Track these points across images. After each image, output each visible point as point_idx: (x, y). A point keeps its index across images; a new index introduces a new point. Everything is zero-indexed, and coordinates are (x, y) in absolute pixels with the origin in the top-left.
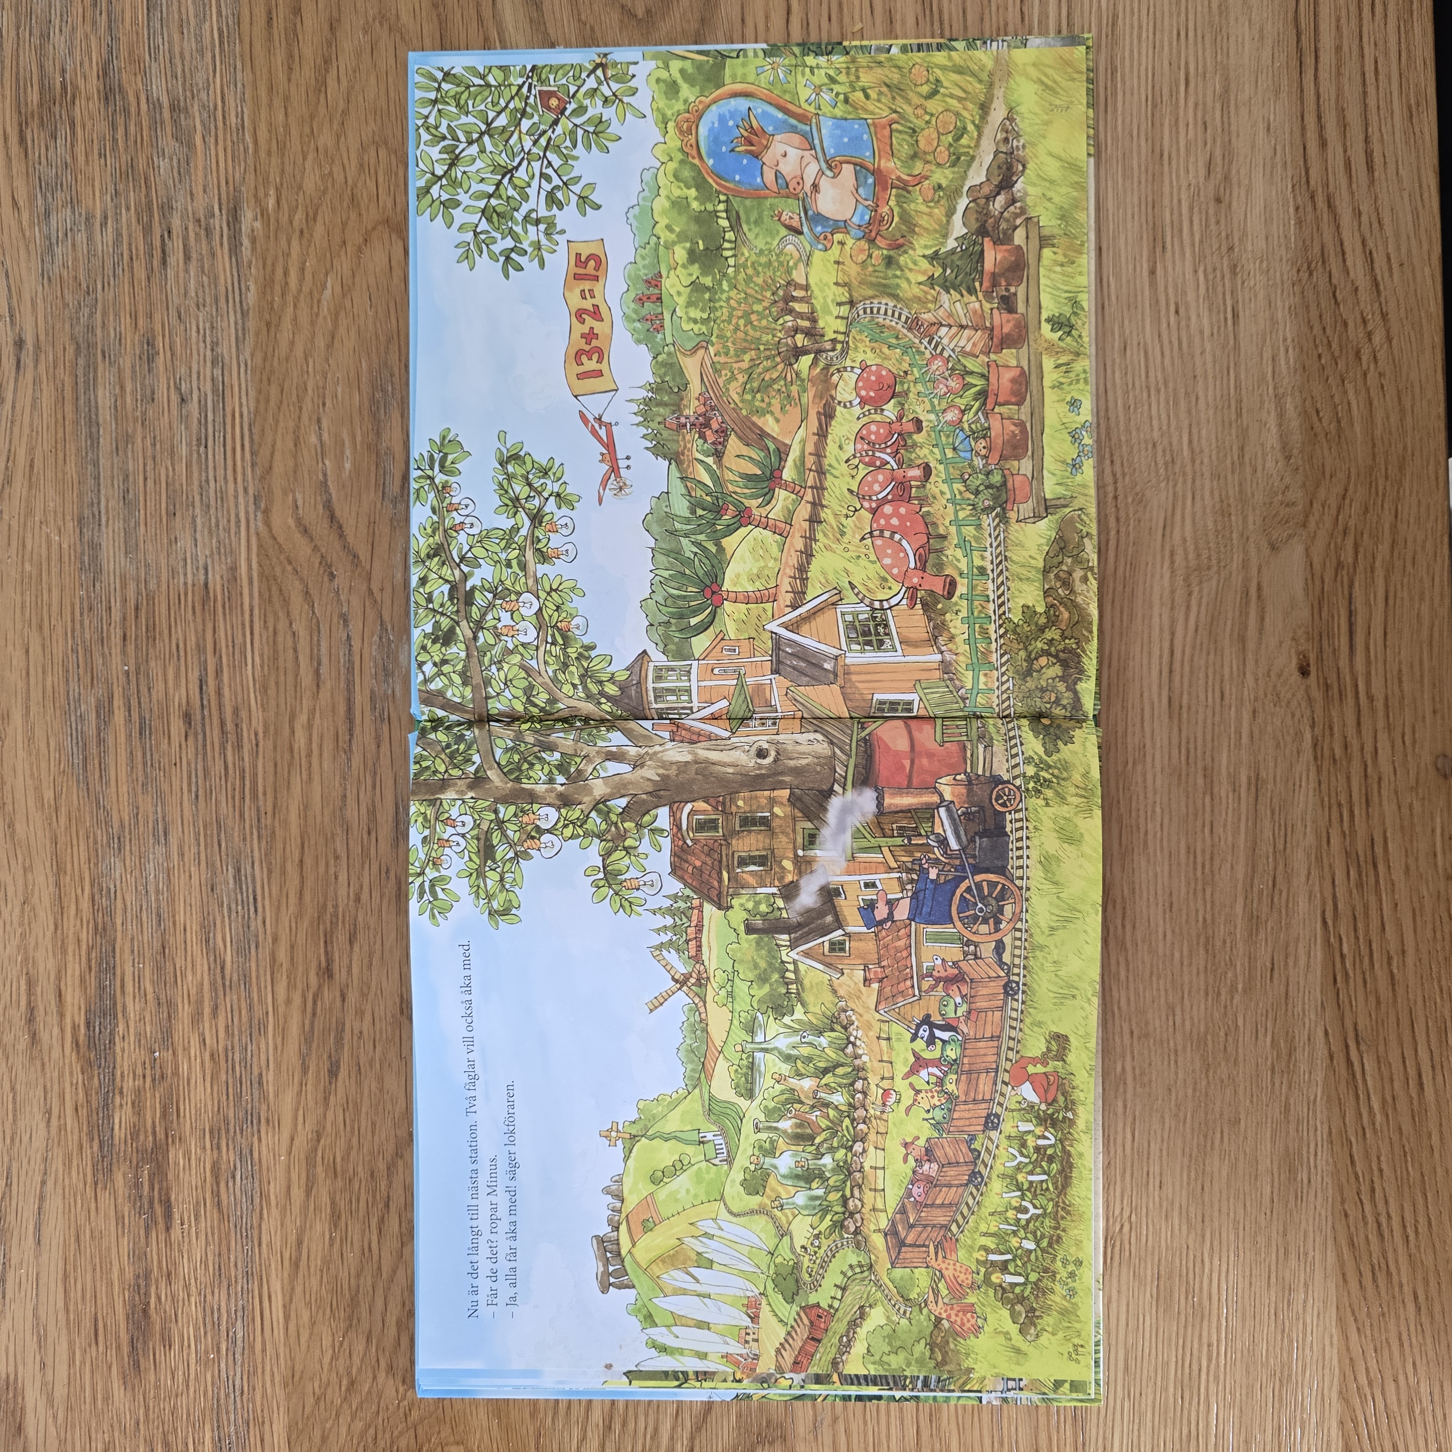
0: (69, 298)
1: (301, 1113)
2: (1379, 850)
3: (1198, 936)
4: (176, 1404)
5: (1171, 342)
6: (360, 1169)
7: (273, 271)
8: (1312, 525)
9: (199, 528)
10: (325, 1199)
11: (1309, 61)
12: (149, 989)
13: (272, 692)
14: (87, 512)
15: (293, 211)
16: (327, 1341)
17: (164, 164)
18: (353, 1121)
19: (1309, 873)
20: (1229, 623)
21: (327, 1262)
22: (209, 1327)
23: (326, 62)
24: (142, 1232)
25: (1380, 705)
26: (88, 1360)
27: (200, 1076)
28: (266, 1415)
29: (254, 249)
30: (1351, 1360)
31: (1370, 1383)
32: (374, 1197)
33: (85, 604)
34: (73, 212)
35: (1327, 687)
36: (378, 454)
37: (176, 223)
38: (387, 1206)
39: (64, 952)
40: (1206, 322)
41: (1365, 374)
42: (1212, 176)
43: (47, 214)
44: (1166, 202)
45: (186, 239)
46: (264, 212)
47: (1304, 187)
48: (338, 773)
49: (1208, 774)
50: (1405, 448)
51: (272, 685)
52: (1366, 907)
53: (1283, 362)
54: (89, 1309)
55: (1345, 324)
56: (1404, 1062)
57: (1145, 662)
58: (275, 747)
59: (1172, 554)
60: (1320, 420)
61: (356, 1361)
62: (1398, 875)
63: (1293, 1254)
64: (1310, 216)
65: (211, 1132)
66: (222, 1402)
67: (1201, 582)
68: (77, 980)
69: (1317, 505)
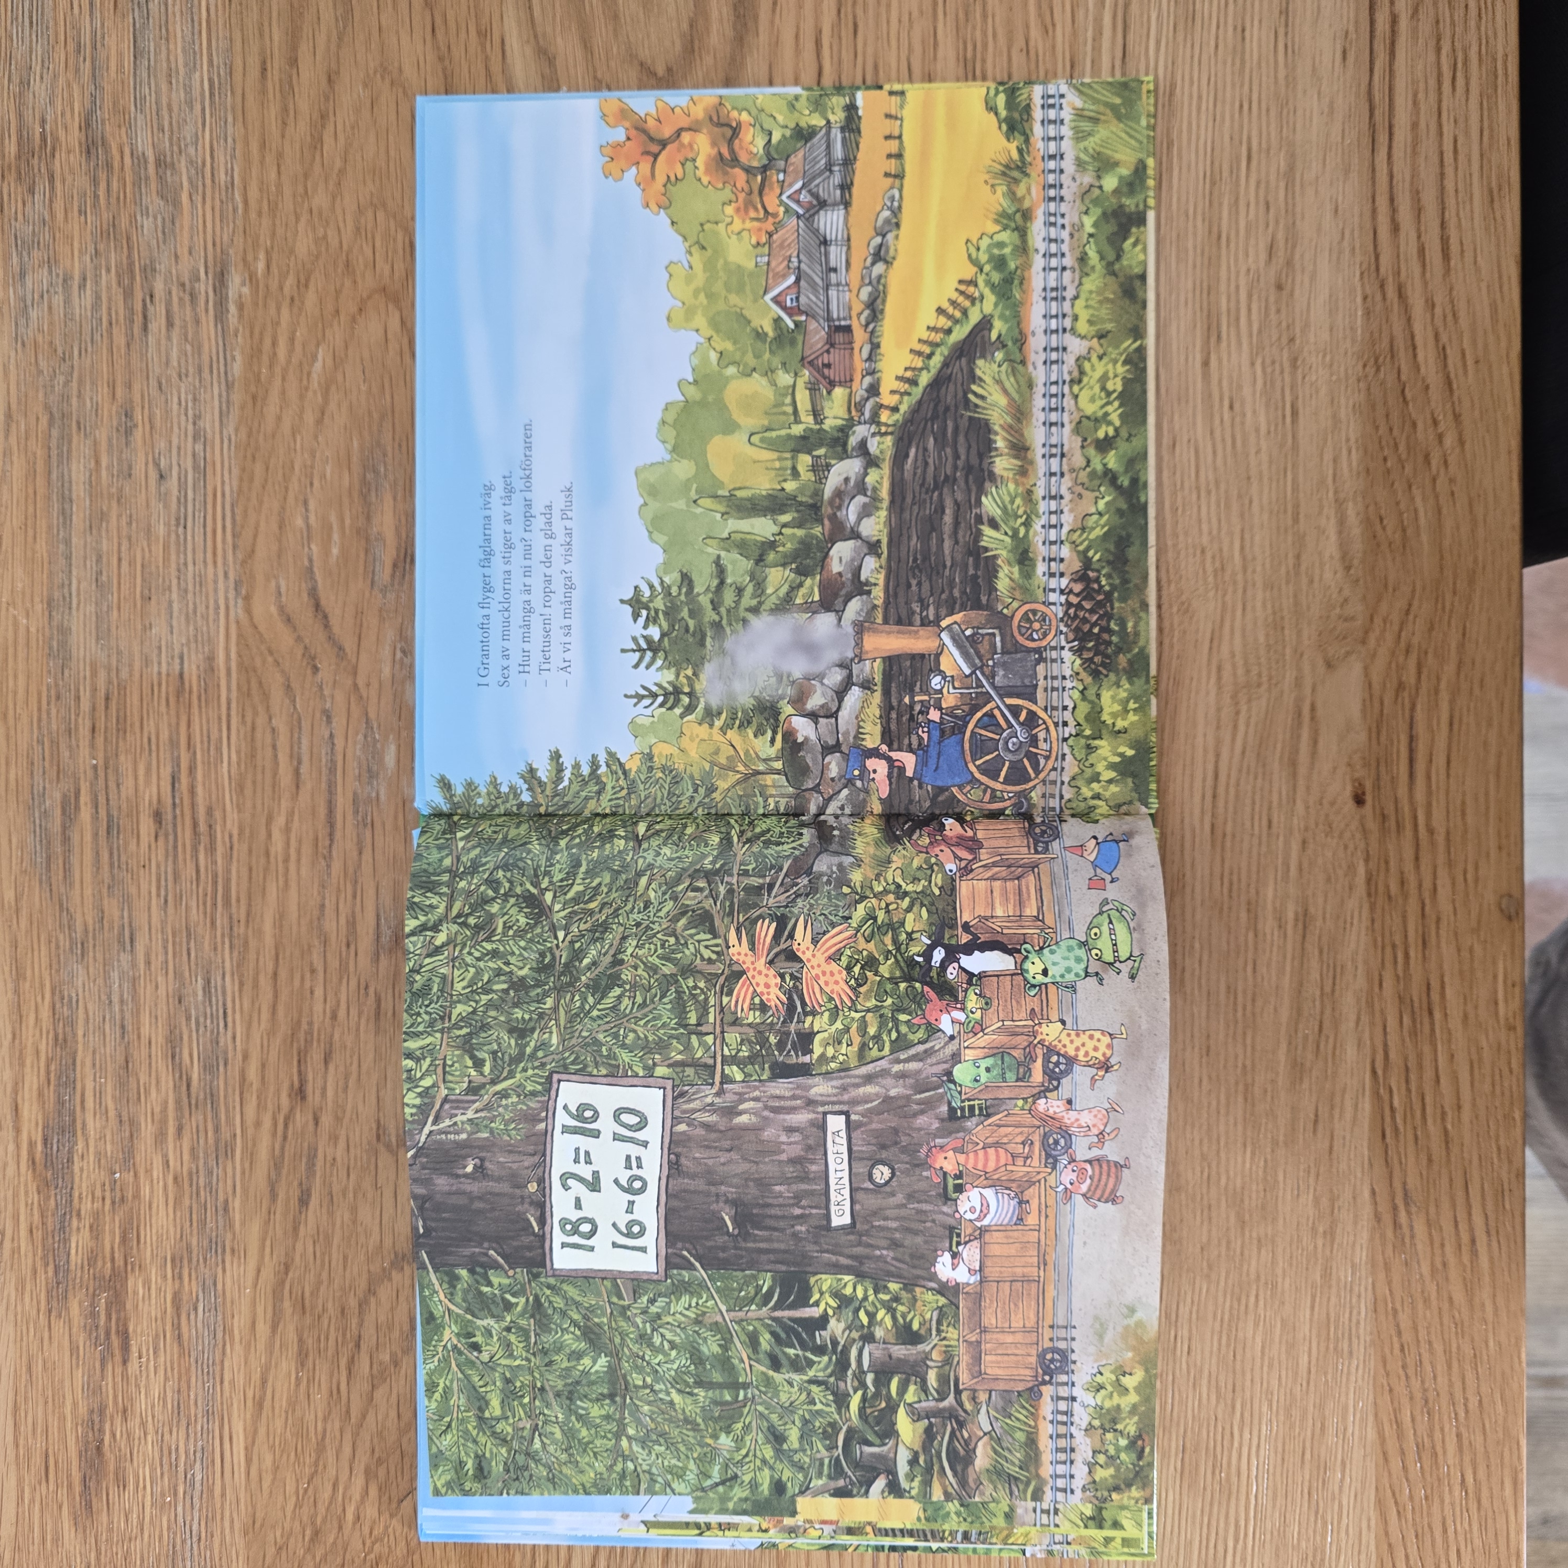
0: (43, 364)
1: (268, 1243)
2: (1435, 997)
3: (1237, 1083)
4: (129, 1548)
5: (1223, 440)
6: (330, 1305)
7: (261, 340)
8: (1372, 642)
9: (175, 614)
10: (292, 1336)
11: (1382, 138)
12: (111, 1106)
13: (248, 791)
14: (56, 595)
15: (283, 276)
16: (290, 1488)
17: (148, 223)
18: (323, 1254)
19: (1359, 1019)
20: (1279, 746)
21: (292, 1404)
22: (166, 1468)
23: (322, 117)
24: (98, 1365)
25: (1440, 839)
26: (38, 1499)
27: (162, 1200)
29: (241, 317)
30: (1390, 1545)
32: (344, 1335)
33: (53, 692)
34: (50, 272)
35: (1384, 817)
36: (367, 540)
37: (159, 286)
38: (358, 1346)
39: (22, 1064)
40: (1262, 419)
41: (1434, 480)
42: (1274, 261)
43: (23, 275)
44: (1223, 287)
45: (169, 304)
46: (252, 278)
47: (1374, 275)
48: (316, 880)
49: (1252, 908)
50: (1475, 561)
51: (249, 784)
52: (1420, 1056)
53: (1345, 465)
54: (39, 1444)
55: (1414, 425)
56: (1456, 1226)
57: (1187, 786)
58: (250, 851)
59: (1219, 669)
60: (1384, 528)
61: (322, 1510)
62: (1455, 1023)
63: (1331, 1431)
64: (1379, 307)
65: (173, 1260)
66: (178, 1547)
67: (1249, 701)
68: (35, 1094)
69: (1378, 621)
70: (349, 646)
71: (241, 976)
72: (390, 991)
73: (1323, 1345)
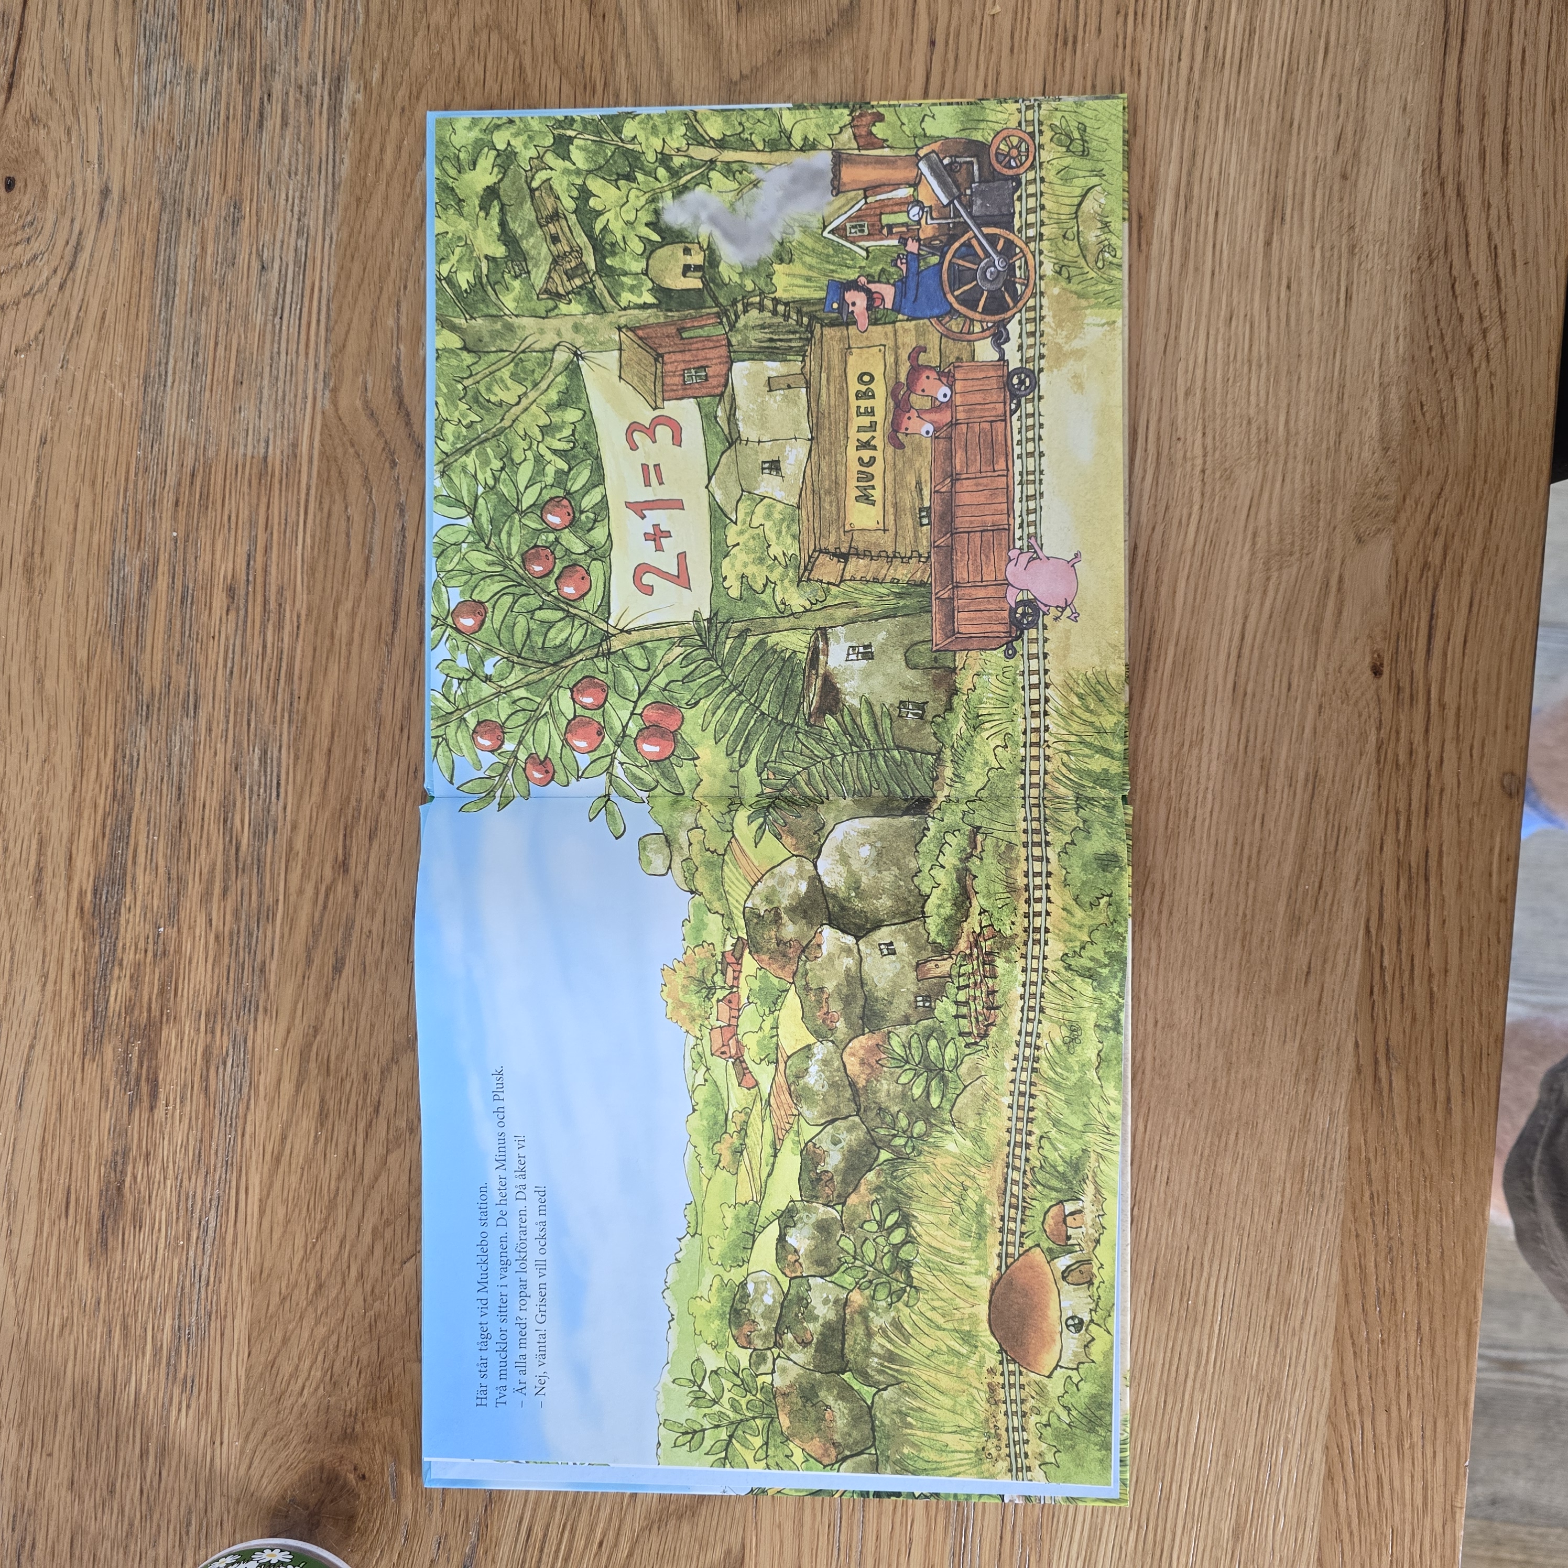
0: (160, 151)
1: (300, 1005)
2: (1433, 863)
3: (1236, 931)
4: (139, 1287)
5: (1278, 318)
6: (354, 1069)
7: (370, 146)
8: (1402, 521)
9: (265, 400)
10: (314, 1096)
11: (1455, 43)
12: (161, 863)
13: (319, 575)
14: (153, 371)
15: (397, 87)
16: (300, 1241)
17: (272, 26)
18: (352, 1021)
19: (1357, 879)
20: (1305, 613)
21: (309, 1161)
22: (182, 1213)
24: (126, 1109)
25: (1451, 714)
26: (56, 1233)
27: (202, 956)
28: (229, 1309)
29: (353, 122)
30: (1344, 1384)
31: (1361, 1411)
32: (365, 1100)
33: (141, 465)
34: (175, 64)
35: (1399, 689)
37: (277, 87)
38: (377, 1111)
39: (80, 815)
40: (1317, 300)
41: (1475, 372)
42: (1341, 151)
43: (148, 65)
44: (1291, 173)
45: (285, 104)
46: (367, 86)
47: (1435, 172)
48: (377, 665)
49: (1266, 767)
50: (1508, 452)
51: (321, 568)
52: (1413, 921)
53: (1392, 351)
54: (63, 1181)
55: (1461, 318)
56: (1434, 1084)
57: (1214, 643)
58: (316, 632)
59: (1255, 535)
60: (1423, 414)
61: (327, 1265)
62: (1449, 890)
63: (1296, 1269)
64: (1437, 203)
65: (207, 1015)
66: (187, 1290)
67: (1281, 568)
68: (90, 845)
69: (1410, 502)
71: (297, 750)
73: (1296, 1187)
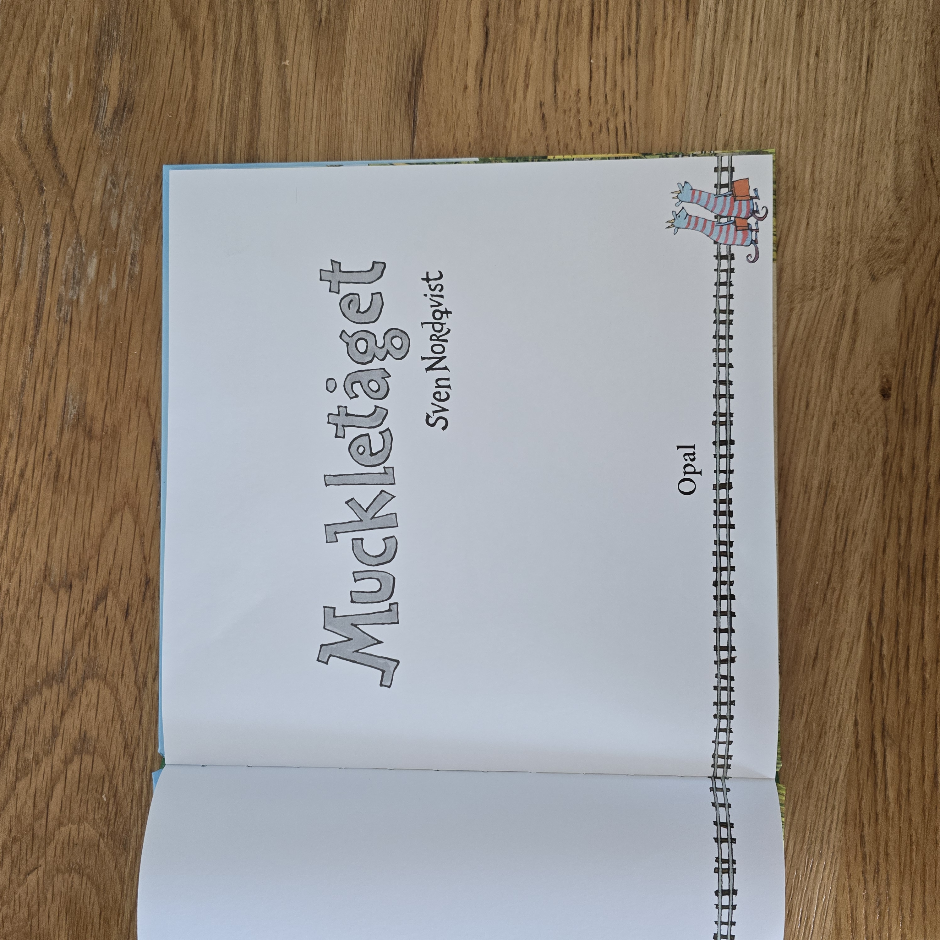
2: (929, 565)
5: (808, 81)
8: (912, 262)
19: (862, 577)
20: (823, 342)
35: (904, 411)
36: (96, 90)
38: (9, 744)
40: (842, 67)
52: (910, 615)
53: (907, 112)
56: (923, 759)
60: (933, 169)
67: (803, 300)
69: (919, 246)
70: (71, 174)
72: (69, 460)
73: (798, 846)
